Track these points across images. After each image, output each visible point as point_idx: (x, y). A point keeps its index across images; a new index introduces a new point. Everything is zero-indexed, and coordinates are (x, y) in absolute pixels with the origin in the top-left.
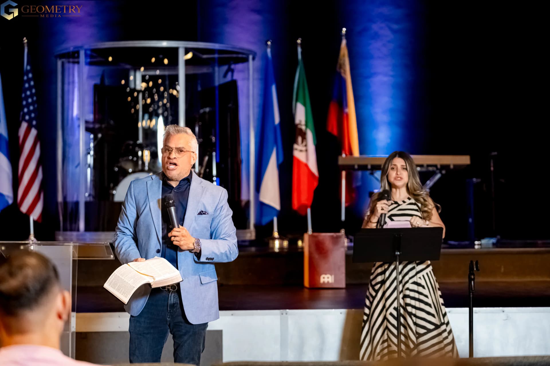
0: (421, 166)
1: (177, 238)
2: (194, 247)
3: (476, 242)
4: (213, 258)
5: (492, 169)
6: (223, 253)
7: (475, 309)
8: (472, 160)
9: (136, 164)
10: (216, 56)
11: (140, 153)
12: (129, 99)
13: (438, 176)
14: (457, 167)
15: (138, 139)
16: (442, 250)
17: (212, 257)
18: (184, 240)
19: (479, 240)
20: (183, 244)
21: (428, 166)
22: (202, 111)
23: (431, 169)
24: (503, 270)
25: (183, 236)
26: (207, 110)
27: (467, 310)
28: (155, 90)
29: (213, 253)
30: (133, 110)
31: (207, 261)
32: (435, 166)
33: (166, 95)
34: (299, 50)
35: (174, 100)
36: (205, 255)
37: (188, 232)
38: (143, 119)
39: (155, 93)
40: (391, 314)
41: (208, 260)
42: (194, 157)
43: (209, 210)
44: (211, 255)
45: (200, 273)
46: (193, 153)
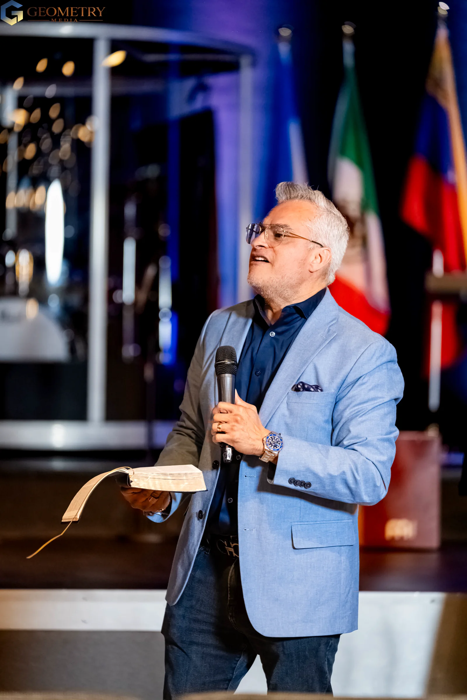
1: (224, 427)
4: (310, 484)
6: (336, 476)
9: (2, 280)
10: (173, 57)
11: (10, 259)
17: (306, 481)
18: (242, 430)
20: (239, 438)
25: (238, 421)
29: (309, 470)
31: (292, 486)
34: (348, 48)
36: (286, 472)
38: (18, 188)
41: (296, 485)
42: (321, 255)
43: (325, 382)
44: (303, 475)
45: (293, 524)
46: (316, 245)
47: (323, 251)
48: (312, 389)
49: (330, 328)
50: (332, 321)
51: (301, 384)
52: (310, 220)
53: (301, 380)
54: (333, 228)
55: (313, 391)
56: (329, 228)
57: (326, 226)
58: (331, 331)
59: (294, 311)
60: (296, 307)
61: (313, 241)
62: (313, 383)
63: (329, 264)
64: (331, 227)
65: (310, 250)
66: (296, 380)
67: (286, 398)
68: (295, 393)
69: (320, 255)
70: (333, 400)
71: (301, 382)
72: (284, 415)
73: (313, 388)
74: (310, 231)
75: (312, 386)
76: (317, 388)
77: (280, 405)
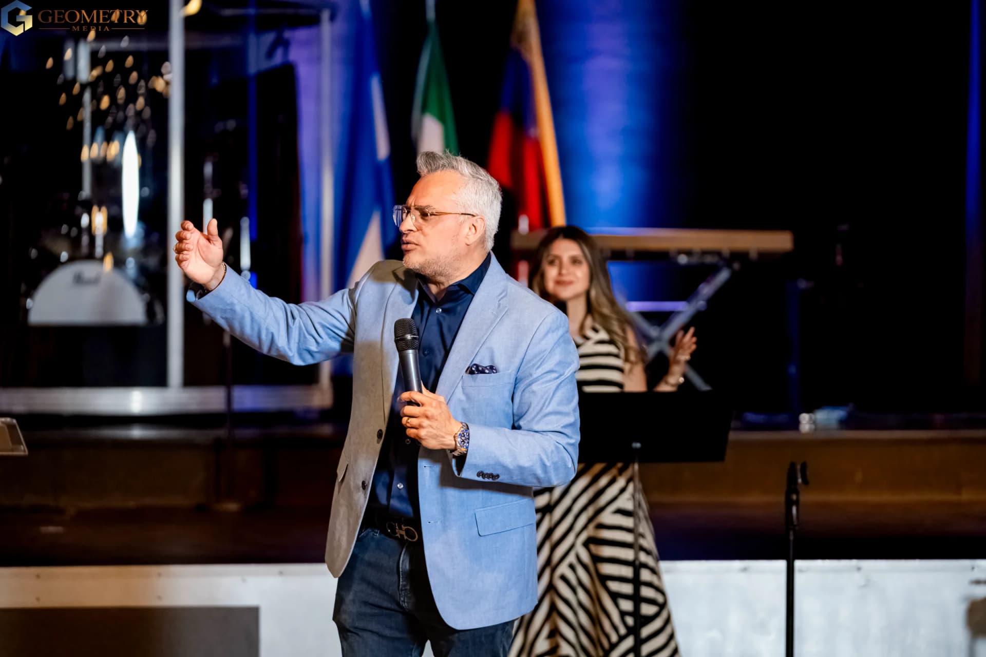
0: (689, 253)
1: (414, 421)
2: (456, 444)
3: (805, 418)
4: (498, 476)
5: (839, 259)
7: (799, 564)
8: (796, 241)
9: (75, 243)
10: (252, 11)
11: (85, 220)
12: (63, 98)
13: (723, 276)
14: (766, 257)
15: (80, 187)
16: (733, 436)
17: (495, 473)
18: (431, 426)
19: (809, 411)
20: (426, 435)
21: (704, 253)
22: (219, 127)
23: (709, 259)
24: (859, 477)
25: (427, 417)
26: (231, 124)
27: (782, 564)
28: (118, 79)
29: (498, 463)
30: (70, 123)
31: (480, 479)
32: (718, 253)
33: (142, 91)
35: (159, 102)
36: (475, 466)
37: (444, 406)
38: (93, 140)
39: (119, 85)
40: (563, 578)
41: (484, 478)
42: (475, 225)
43: (500, 363)
44: (492, 468)
45: (476, 510)
46: (467, 216)
47: (477, 221)
48: (487, 371)
49: (501, 302)
50: (501, 294)
51: (475, 367)
52: (454, 193)
53: (474, 363)
54: (481, 196)
55: (488, 373)
56: (477, 196)
57: (473, 195)
58: (501, 306)
59: (457, 288)
60: (460, 285)
61: (462, 214)
62: (486, 363)
63: (485, 231)
64: (480, 195)
65: (461, 224)
66: (470, 362)
67: (461, 382)
68: (470, 375)
69: (473, 225)
70: (512, 381)
71: (475, 365)
72: (460, 401)
73: (487, 369)
74: (457, 204)
75: (486, 367)
76: (492, 369)
77: (455, 390)
